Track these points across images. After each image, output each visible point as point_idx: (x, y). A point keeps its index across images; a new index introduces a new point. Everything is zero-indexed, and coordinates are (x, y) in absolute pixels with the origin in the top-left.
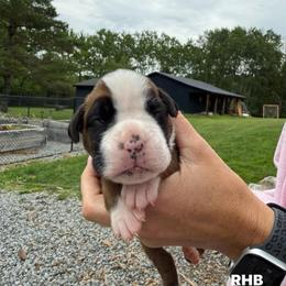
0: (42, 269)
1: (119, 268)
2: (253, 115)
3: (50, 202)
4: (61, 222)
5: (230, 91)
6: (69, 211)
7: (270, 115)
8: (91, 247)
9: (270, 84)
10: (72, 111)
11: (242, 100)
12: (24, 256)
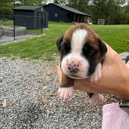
0: (10, 84)
1: (40, 82)
2: (94, 24)
3: (9, 61)
4: (15, 68)
5: (84, 13)
6: (17, 64)
8: (28, 76)
9: (102, 10)
10: (13, 21)
11: (90, 17)
12: (2, 80)
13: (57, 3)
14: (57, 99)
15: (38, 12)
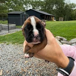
0: (5, 60)
1: (23, 58)
4: (8, 50)
5: (51, 14)
6: (10, 47)
7: (61, 20)
9: (61, 12)
13: (34, 9)
14: (33, 69)
15: (23, 15)
